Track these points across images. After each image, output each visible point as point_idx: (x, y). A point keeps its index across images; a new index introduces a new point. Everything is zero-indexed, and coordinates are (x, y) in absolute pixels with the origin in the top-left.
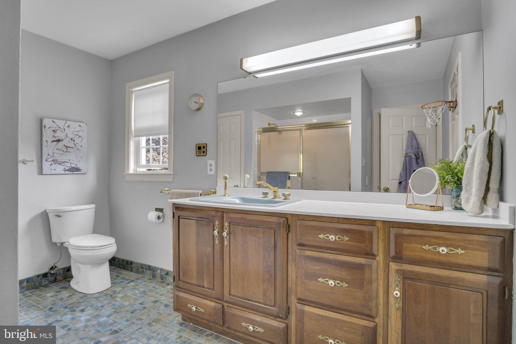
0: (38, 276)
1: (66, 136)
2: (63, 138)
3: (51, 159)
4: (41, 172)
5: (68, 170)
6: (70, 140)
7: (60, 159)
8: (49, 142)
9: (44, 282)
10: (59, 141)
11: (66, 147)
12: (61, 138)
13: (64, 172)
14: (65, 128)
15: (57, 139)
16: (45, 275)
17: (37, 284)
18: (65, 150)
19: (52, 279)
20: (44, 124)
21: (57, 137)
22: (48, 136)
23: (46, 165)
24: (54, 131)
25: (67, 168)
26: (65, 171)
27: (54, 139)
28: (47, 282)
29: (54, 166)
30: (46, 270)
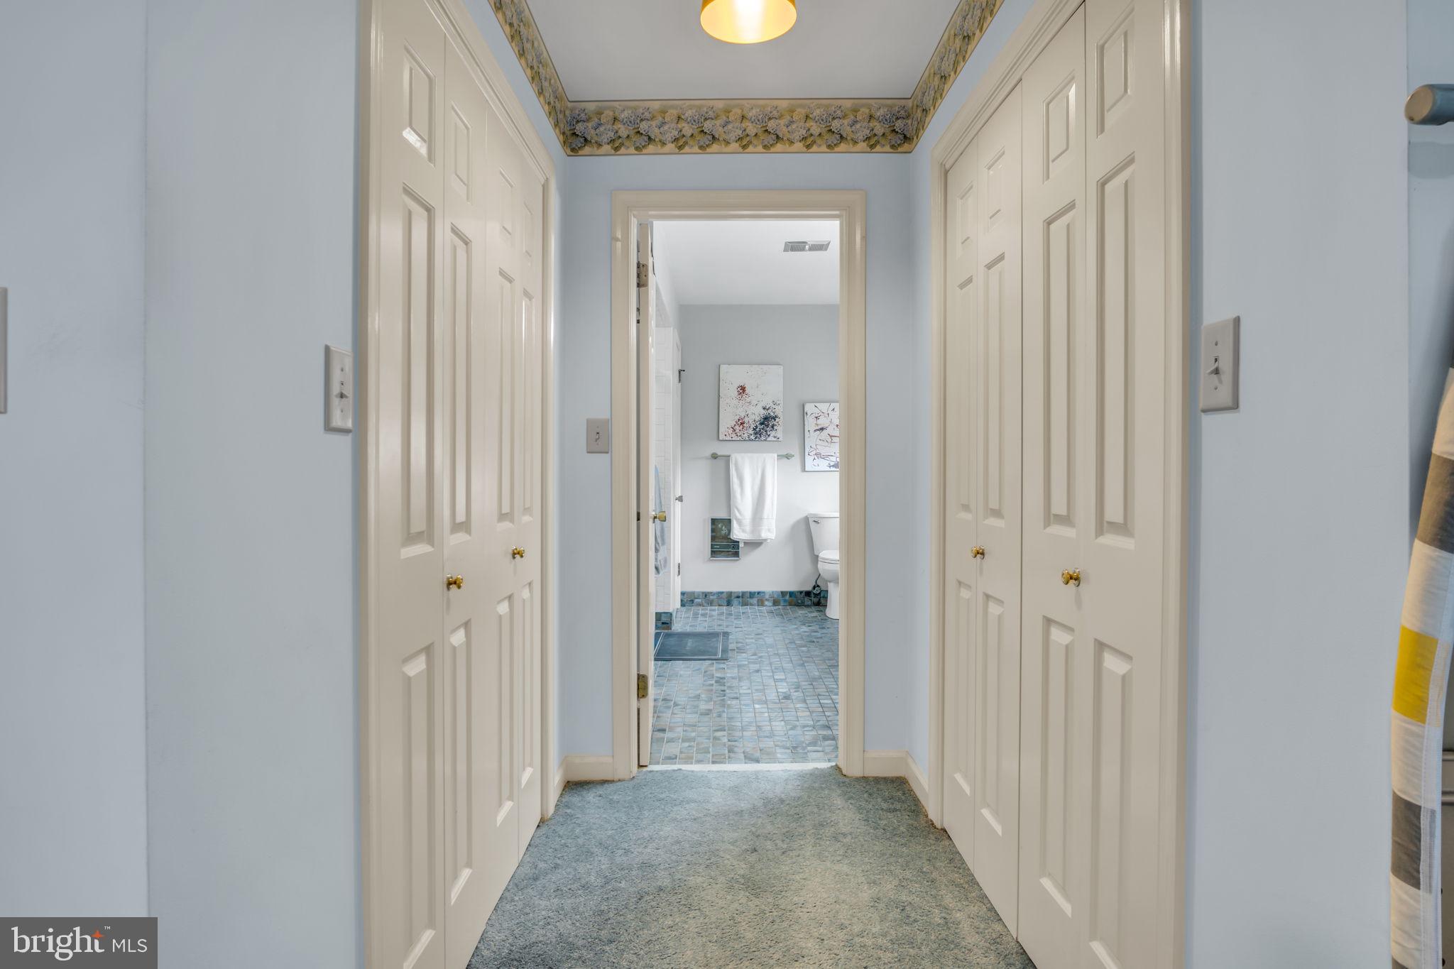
0: (801, 592)
1: (831, 422)
2: (827, 425)
3: (814, 452)
4: (804, 470)
5: (833, 466)
6: (835, 427)
7: (824, 451)
8: (812, 431)
9: (807, 601)
10: (822, 429)
11: (831, 436)
12: (824, 426)
13: (828, 469)
14: (829, 412)
15: (820, 427)
16: (808, 594)
17: (799, 601)
18: (829, 440)
19: (815, 600)
20: (805, 411)
21: (820, 425)
22: (810, 424)
23: (809, 460)
24: (816, 418)
25: (832, 464)
26: (830, 467)
27: (817, 428)
28: (810, 602)
29: (817, 461)
30: (809, 588)
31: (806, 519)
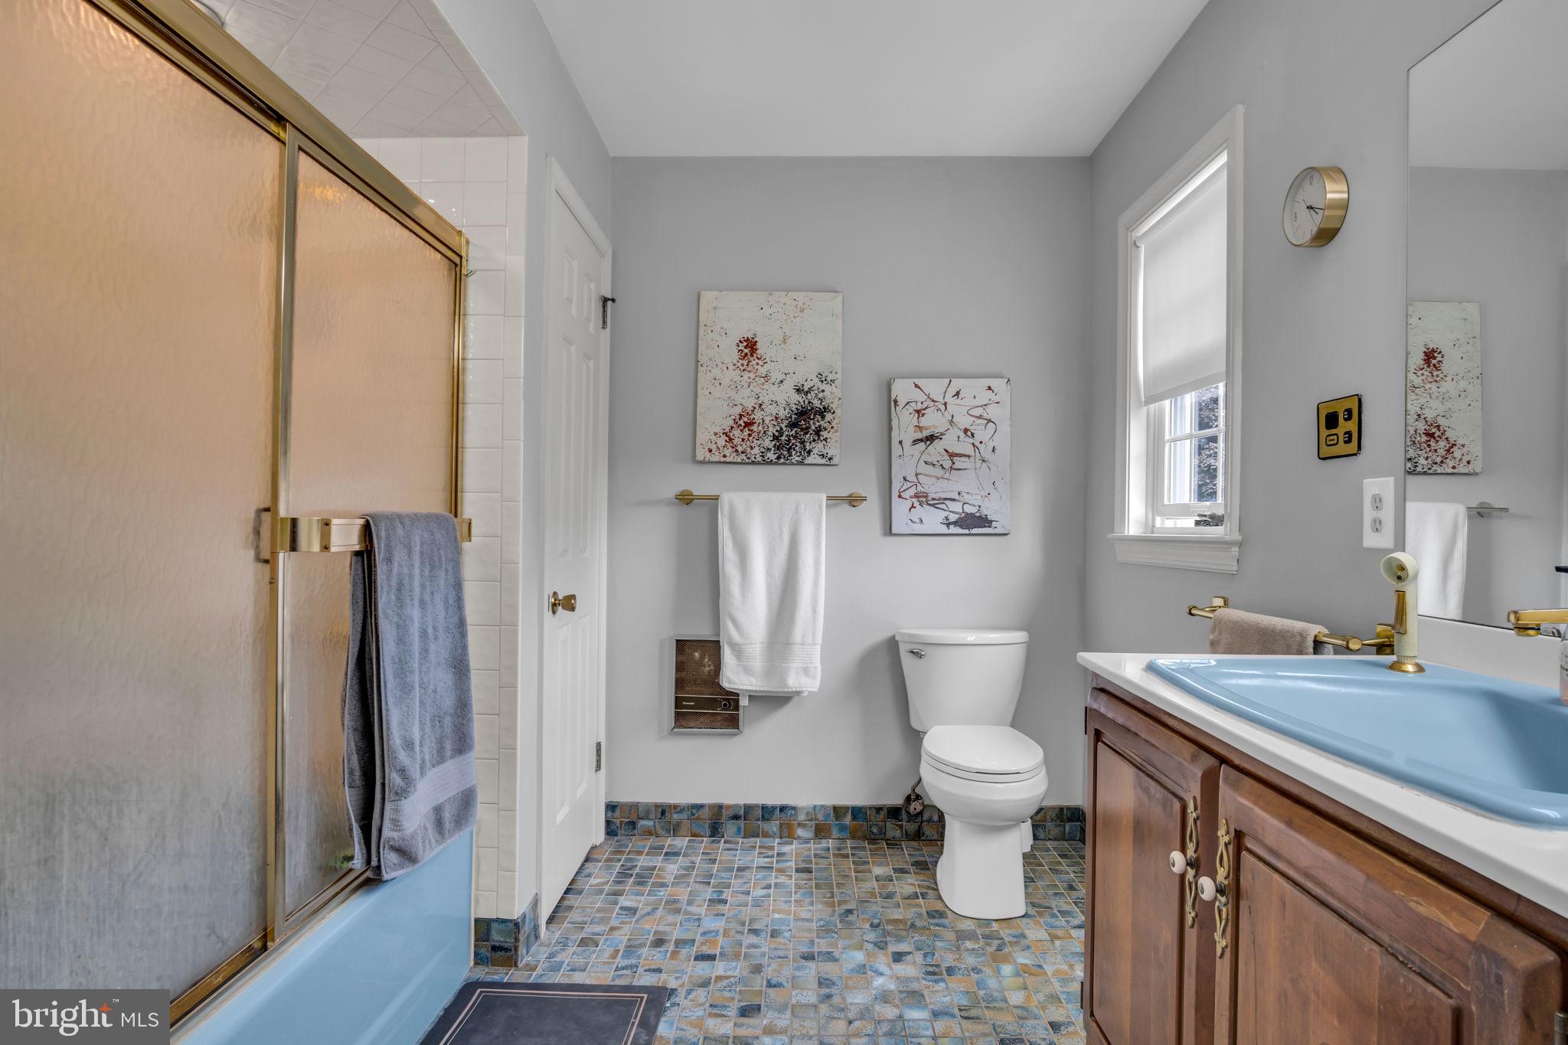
0: (879, 809)
1: (951, 422)
2: (941, 430)
3: (912, 492)
4: (888, 531)
5: (955, 523)
6: (962, 435)
7: (934, 488)
8: (907, 443)
9: (893, 831)
10: (931, 438)
11: (952, 455)
12: (937, 431)
13: (944, 530)
14: (949, 399)
15: (926, 433)
16: (894, 812)
17: (875, 830)
18: (947, 464)
19: (911, 827)
20: (893, 397)
21: (927, 428)
22: (905, 427)
23: (900, 508)
24: (918, 412)
25: (953, 518)
26: (948, 525)
27: (919, 436)
28: (898, 833)
29: (920, 512)
30: (898, 801)
31: (892, 644)
